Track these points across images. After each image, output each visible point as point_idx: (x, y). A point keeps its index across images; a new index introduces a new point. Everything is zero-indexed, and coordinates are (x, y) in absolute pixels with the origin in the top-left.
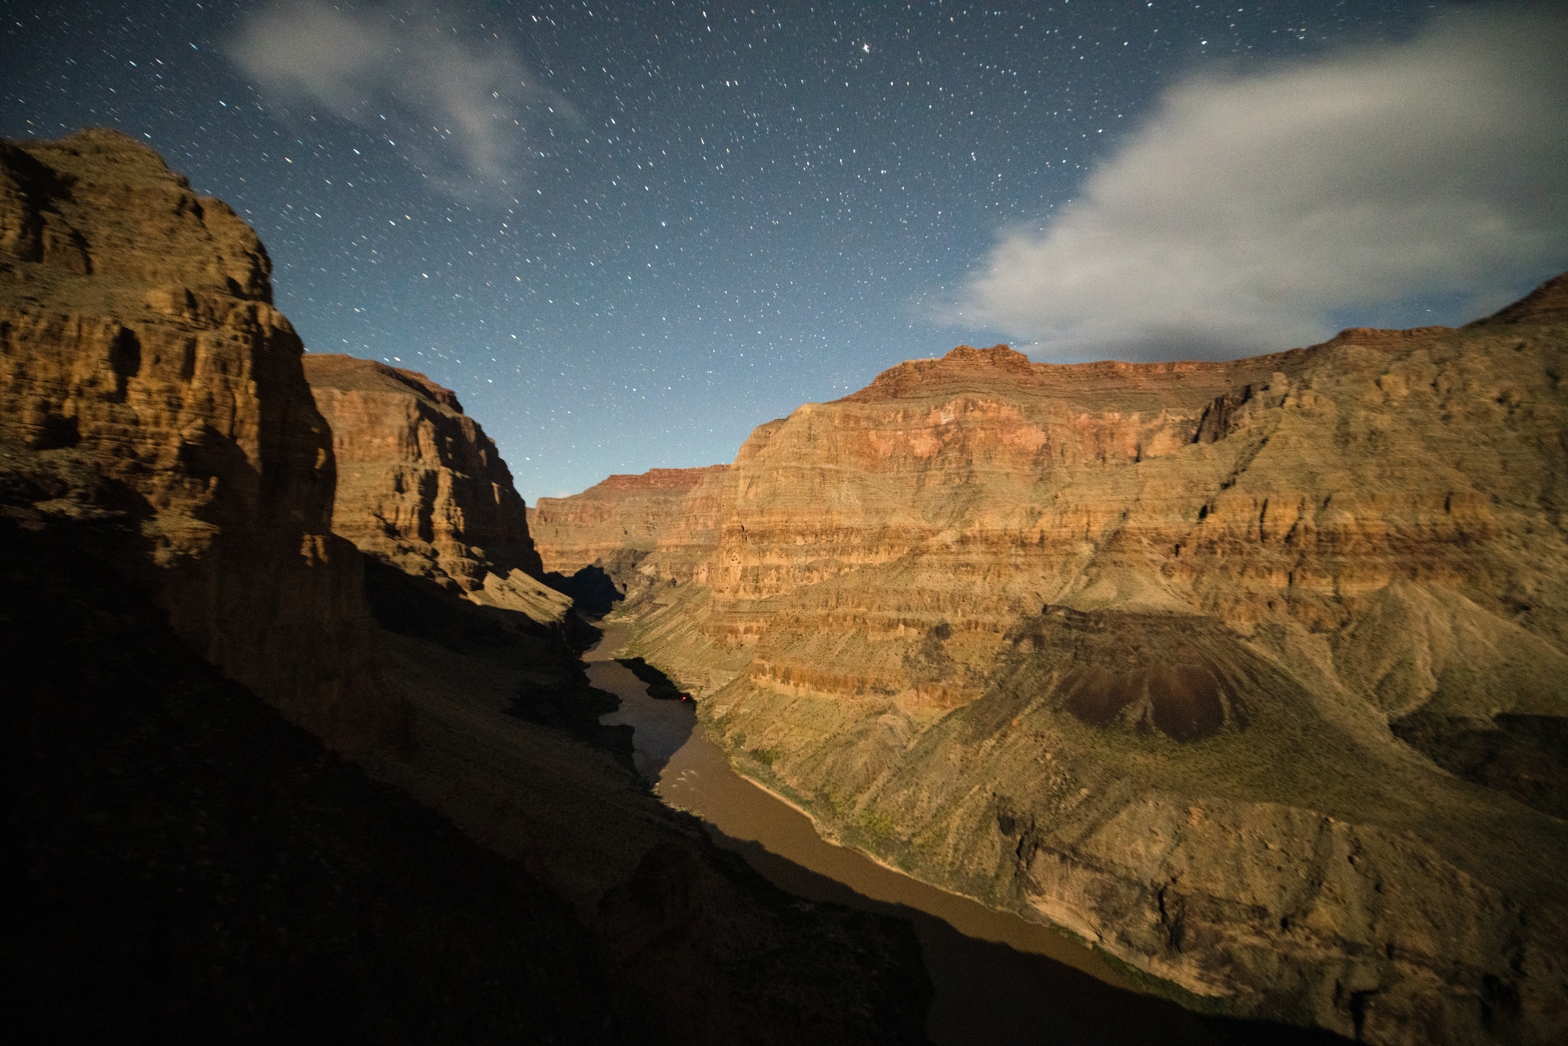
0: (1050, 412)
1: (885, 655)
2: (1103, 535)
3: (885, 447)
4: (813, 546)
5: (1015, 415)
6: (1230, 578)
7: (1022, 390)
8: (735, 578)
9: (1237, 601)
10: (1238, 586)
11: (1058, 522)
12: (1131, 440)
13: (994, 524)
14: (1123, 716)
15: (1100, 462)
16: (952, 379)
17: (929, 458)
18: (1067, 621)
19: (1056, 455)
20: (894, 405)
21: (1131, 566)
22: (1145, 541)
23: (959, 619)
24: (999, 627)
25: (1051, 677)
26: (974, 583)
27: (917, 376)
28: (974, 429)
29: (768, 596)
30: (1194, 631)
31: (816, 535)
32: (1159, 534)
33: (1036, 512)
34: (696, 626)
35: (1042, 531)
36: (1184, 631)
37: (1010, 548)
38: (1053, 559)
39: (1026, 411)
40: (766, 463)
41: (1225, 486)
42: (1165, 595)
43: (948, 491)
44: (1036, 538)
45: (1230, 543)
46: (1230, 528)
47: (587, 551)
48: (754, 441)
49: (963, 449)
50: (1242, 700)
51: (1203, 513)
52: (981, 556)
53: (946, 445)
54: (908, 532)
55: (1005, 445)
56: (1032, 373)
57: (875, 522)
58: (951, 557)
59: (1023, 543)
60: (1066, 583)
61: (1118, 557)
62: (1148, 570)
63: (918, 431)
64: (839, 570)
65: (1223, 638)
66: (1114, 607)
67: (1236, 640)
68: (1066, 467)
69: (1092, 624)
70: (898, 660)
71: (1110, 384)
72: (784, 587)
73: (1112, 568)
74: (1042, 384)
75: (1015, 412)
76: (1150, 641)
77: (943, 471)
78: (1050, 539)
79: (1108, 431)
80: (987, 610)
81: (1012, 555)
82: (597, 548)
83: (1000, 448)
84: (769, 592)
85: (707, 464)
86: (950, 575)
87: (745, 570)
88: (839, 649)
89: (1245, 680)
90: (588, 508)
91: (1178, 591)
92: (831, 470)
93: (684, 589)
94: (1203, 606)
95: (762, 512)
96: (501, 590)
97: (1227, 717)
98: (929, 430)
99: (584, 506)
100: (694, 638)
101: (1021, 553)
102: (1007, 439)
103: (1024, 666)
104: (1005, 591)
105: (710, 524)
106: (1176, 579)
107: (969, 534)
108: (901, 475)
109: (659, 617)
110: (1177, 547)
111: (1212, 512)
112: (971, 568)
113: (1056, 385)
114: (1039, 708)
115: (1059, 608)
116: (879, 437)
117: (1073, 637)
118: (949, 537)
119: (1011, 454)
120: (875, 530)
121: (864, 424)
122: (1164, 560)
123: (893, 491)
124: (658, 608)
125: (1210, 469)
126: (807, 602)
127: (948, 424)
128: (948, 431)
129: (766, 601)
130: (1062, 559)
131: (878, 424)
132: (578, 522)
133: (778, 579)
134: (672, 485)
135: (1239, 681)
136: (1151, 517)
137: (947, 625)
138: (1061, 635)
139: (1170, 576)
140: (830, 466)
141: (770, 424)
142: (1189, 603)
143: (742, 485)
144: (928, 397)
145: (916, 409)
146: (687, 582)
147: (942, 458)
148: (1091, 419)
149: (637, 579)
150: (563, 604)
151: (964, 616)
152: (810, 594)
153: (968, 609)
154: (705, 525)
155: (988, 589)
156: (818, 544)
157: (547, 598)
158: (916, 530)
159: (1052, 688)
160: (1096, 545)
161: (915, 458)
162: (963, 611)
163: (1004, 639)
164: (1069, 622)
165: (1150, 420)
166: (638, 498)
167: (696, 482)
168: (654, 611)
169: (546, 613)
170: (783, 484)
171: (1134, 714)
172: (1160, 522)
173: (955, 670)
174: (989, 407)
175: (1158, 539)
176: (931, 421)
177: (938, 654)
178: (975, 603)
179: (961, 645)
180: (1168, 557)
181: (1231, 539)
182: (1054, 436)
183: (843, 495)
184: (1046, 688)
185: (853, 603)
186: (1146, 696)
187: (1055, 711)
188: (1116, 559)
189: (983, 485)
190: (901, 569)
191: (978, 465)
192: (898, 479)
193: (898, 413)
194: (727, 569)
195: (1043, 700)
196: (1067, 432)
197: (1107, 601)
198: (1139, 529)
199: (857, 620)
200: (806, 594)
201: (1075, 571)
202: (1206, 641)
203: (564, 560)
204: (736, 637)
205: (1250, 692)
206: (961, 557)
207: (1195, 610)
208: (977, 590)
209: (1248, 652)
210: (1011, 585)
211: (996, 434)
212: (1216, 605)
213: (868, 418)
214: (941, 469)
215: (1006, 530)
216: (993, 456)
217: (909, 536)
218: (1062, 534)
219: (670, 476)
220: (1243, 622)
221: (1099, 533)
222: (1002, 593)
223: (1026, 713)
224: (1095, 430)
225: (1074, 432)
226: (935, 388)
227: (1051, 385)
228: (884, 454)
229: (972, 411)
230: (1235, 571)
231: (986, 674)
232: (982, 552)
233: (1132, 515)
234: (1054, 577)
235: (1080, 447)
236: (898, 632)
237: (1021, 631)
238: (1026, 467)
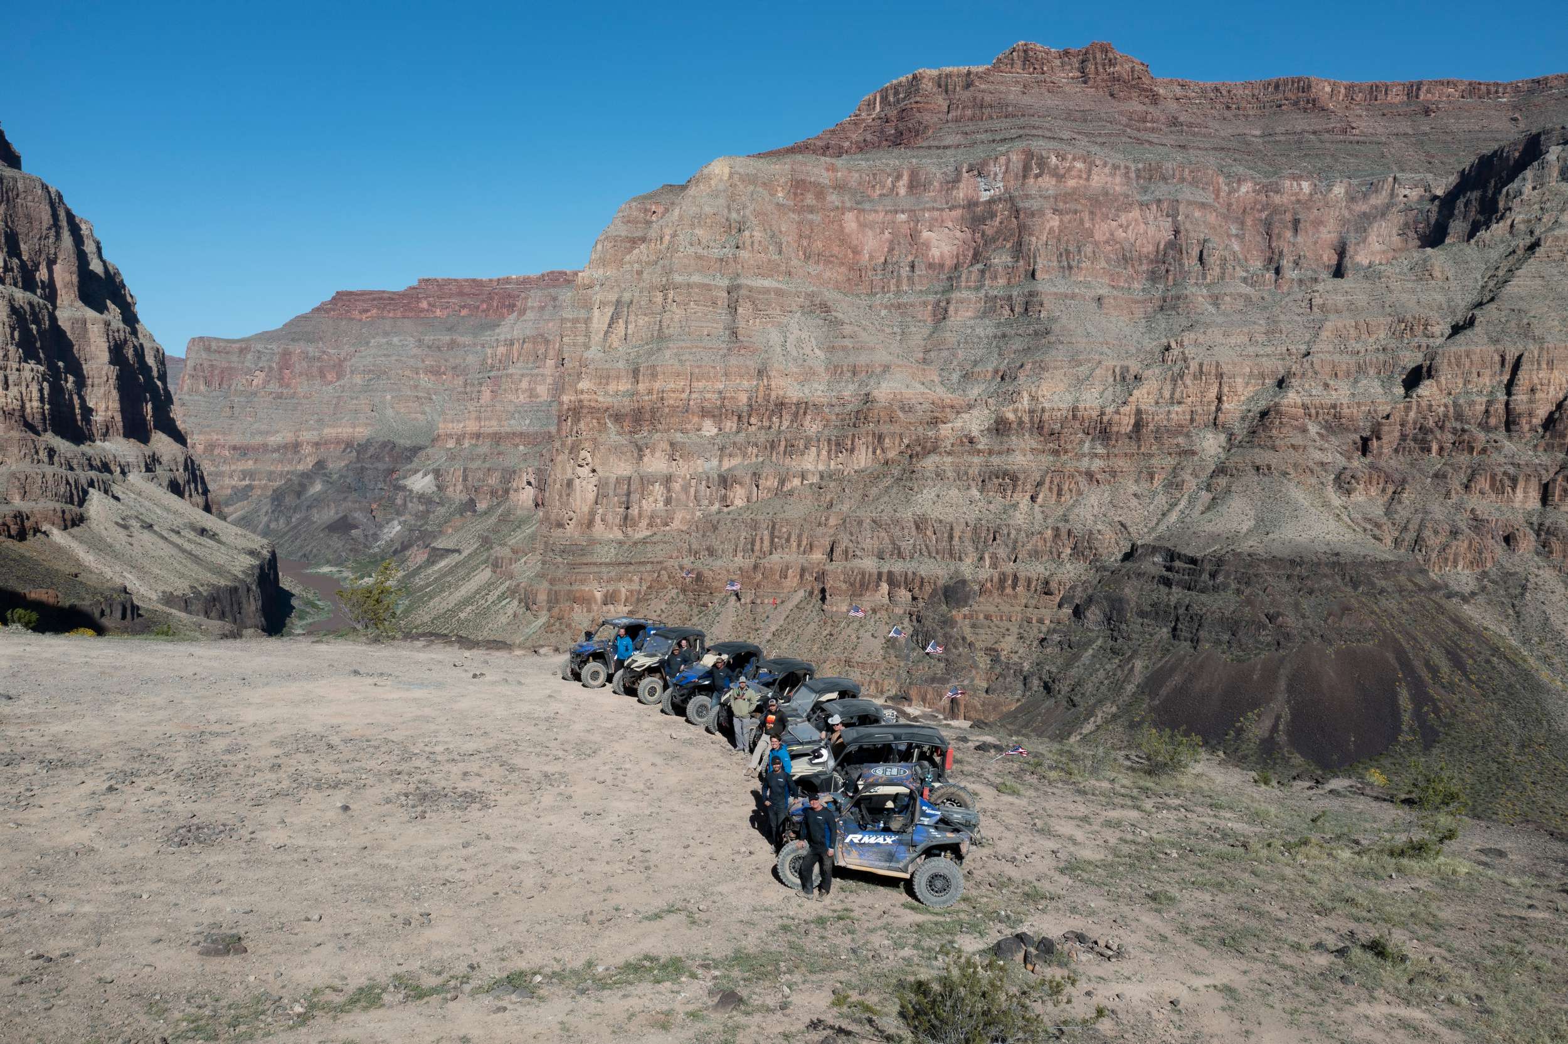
0: (1182, 180)
1: (854, 637)
2: (1243, 419)
3: (872, 245)
4: (733, 438)
5: (1117, 184)
6: (1448, 495)
7: (1135, 133)
8: (584, 500)
9: (1454, 533)
10: (1459, 507)
11: (1167, 394)
12: (1328, 234)
13: (1056, 398)
14: (1240, 731)
15: (1270, 275)
16: (1003, 109)
17: (956, 267)
18: (1165, 573)
19: (1191, 262)
20: (890, 159)
21: (1285, 474)
22: (1313, 429)
23: (986, 572)
24: (1053, 585)
25: (1132, 669)
26: (1015, 506)
27: (941, 102)
28: (1041, 212)
29: (649, 533)
30: (1373, 585)
31: (740, 417)
32: (1338, 417)
33: (1130, 377)
34: (512, 592)
35: (1139, 412)
36: (1355, 587)
37: (1082, 442)
38: (1154, 461)
39: (1138, 177)
40: (645, 275)
41: (1456, 329)
42: (1332, 524)
43: (990, 331)
44: (1126, 423)
45: (1454, 431)
46: (1455, 404)
47: (296, 446)
48: (623, 231)
49: (1019, 250)
50: (1433, 700)
51: (1414, 379)
52: (1030, 457)
53: (988, 241)
54: (911, 409)
55: (1096, 244)
56: (1155, 99)
57: (849, 390)
58: (976, 460)
59: (1103, 432)
60: (1173, 506)
61: (1264, 457)
62: (1314, 481)
63: (936, 214)
64: (782, 482)
65: (1421, 597)
66: (1245, 547)
67: (1443, 601)
68: (1208, 286)
69: (1205, 576)
70: (877, 645)
71: (1301, 123)
72: (679, 515)
73: (1251, 478)
74: (1174, 122)
75: (1118, 180)
76: (1297, 606)
77: (982, 294)
78: (1151, 426)
79: (1288, 217)
80: (1035, 554)
81: (1084, 455)
82: (317, 439)
83: (1089, 249)
84: (650, 525)
85: (534, 272)
86: (975, 492)
87: (601, 485)
88: (773, 628)
89: (1445, 667)
90: (294, 358)
91: (1358, 516)
92: (767, 291)
93: (493, 520)
94: (1396, 542)
95: (636, 373)
96: (125, 527)
97: (1405, 728)
98: (958, 212)
99: (286, 354)
100: (510, 612)
101: (1100, 450)
102: (1101, 231)
103: (1090, 651)
104: (1067, 521)
105: (543, 391)
106: (1358, 497)
107: (1011, 416)
108: (904, 299)
109: (445, 575)
110: (1365, 441)
111: (1430, 376)
112: (1009, 480)
113: (1199, 125)
114: (1107, 722)
115: (1154, 550)
116: (862, 225)
117: (1173, 600)
118: (975, 422)
119: (1108, 261)
120: (849, 407)
121: (833, 198)
122: (1342, 461)
123: (888, 330)
124: (442, 557)
125: (1440, 298)
126: (716, 544)
127: (991, 201)
128: (993, 215)
129: (644, 541)
130: (1171, 461)
131: (860, 200)
132: (274, 386)
133: (668, 501)
134: (464, 312)
135: (1434, 670)
136: (1326, 386)
137: (964, 582)
138: (1154, 596)
139: (1349, 492)
140: (767, 283)
141: (652, 196)
142: (1375, 537)
143: (600, 320)
144: (958, 146)
145: (934, 168)
146: (498, 504)
147: (980, 266)
148: (1258, 192)
149: (399, 501)
150: (252, 553)
151: (994, 566)
152: (722, 529)
153: (1002, 553)
154: (532, 393)
155: (1039, 516)
156: (743, 434)
157: (219, 542)
158: (926, 406)
159: (1130, 688)
160: (1231, 437)
161: (930, 266)
162: (994, 557)
163: (1060, 606)
164: (1170, 575)
165: (1365, 196)
166: (395, 340)
167: (512, 307)
168: (434, 563)
169: (219, 570)
170: (677, 318)
171: (1257, 728)
172: (1341, 393)
173: (975, 662)
174: (1070, 169)
175: (1335, 422)
176: (961, 193)
177: (945, 635)
178: (1016, 542)
179: (988, 617)
180: (1349, 459)
181: (1458, 426)
182: (1188, 226)
183: (792, 339)
184: (1121, 687)
185: (799, 545)
186: (1281, 697)
187: (1133, 726)
188: (1258, 462)
189: (1054, 320)
190: (888, 481)
191: (1049, 284)
192: (899, 306)
193: (899, 177)
194: (570, 483)
195: (1114, 709)
196: (1212, 218)
197: (1233, 538)
198: (1305, 407)
199: (807, 576)
200: (715, 528)
201: (1191, 484)
202: (1391, 604)
203: (250, 465)
204: (589, 611)
205: (1451, 687)
206: (995, 460)
207: (1384, 551)
208: (1019, 518)
209: (1456, 621)
210: (1078, 510)
211: (1082, 222)
212: (1418, 541)
213: (840, 187)
214: (978, 289)
215: (1075, 409)
216: (1074, 264)
217: (911, 418)
218: (1173, 416)
219: (461, 294)
220: (1459, 568)
221: (1238, 415)
222: (1060, 525)
223: (1085, 731)
224: (1264, 215)
225: (1226, 218)
226: (971, 127)
227: (1190, 125)
228: (871, 258)
229: (1037, 176)
230: (1456, 483)
231: (1026, 666)
232: (1032, 450)
233: (1295, 382)
234: (1154, 493)
235: (1236, 246)
236: (878, 596)
237: (1090, 591)
238: (1136, 285)
